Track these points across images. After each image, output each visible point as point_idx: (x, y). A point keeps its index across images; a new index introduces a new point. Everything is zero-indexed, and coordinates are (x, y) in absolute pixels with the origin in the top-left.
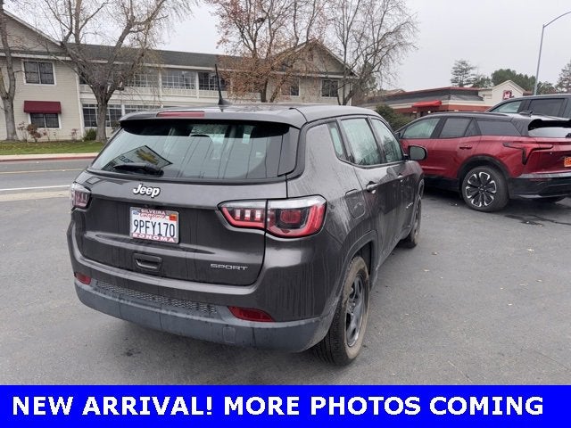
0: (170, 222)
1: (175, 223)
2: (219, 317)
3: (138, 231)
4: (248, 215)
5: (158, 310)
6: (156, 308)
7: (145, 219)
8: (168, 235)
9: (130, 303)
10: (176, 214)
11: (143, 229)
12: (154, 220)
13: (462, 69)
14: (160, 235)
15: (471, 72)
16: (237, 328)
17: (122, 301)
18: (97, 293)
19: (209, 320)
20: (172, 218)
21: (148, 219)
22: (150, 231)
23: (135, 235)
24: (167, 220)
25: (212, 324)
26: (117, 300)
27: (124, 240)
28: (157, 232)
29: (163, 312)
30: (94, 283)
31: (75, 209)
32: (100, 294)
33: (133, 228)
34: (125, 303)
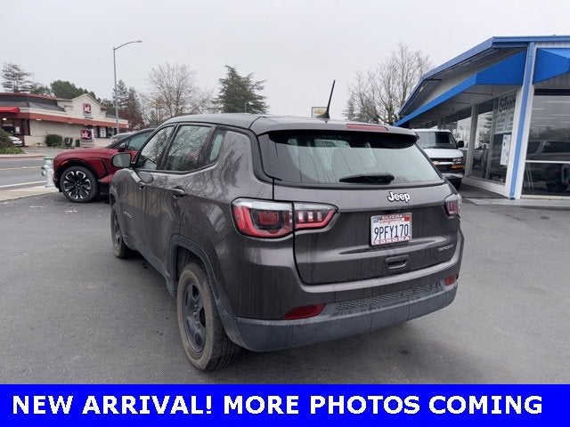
0: (404, 223)
1: (408, 223)
2: (442, 289)
3: (378, 238)
5: (406, 303)
6: (404, 301)
7: (384, 225)
8: (403, 235)
9: (382, 309)
10: (409, 215)
11: (383, 235)
12: (393, 224)
13: (14, 74)
14: (397, 236)
15: (27, 78)
17: (373, 311)
18: (340, 317)
19: (438, 293)
20: (406, 219)
21: (387, 224)
22: (388, 236)
23: (377, 243)
24: (402, 221)
25: (439, 295)
26: (368, 312)
28: (394, 235)
29: (411, 302)
30: (332, 307)
31: (297, 233)
32: (344, 317)
33: (374, 235)
34: (378, 310)
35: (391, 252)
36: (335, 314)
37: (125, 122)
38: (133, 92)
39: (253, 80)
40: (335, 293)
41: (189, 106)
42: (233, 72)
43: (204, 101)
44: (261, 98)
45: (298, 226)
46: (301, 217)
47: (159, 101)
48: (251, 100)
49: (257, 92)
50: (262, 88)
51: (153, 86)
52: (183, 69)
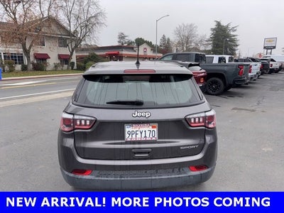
0: (152, 130)
1: (155, 130)
2: (185, 173)
3: (130, 137)
4: (197, 120)
5: (150, 178)
6: (148, 177)
7: (135, 130)
8: (151, 136)
9: (129, 179)
10: (156, 125)
11: (134, 136)
12: (141, 130)
13: (122, 37)
14: (145, 137)
15: (126, 38)
16: (194, 176)
17: (123, 179)
19: (180, 176)
20: (153, 127)
21: (137, 129)
22: (139, 136)
23: (129, 140)
24: (150, 128)
25: (182, 177)
26: (119, 179)
27: (121, 144)
28: (143, 135)
29: (153, 178)
30: (96, 172)
31: (76, 131)
32: (103, 179)
33: (127, 135)
34: (126, 179)
35: (137, 146)
36: (97, 176)
37: (161, 55)
38: (169, 39)
39: (230, 27)
40: (96, 165)
41: (193, 44)
42: (219, 24)
43: (201, 41)
44: (234, 36)
45: (76, 127)
46: (78, 123)
47: (179, 43)
48: (228, 37)
49: (232, 33)
50: (235, 30)
51: (175, 36)
52: (191, 25)
